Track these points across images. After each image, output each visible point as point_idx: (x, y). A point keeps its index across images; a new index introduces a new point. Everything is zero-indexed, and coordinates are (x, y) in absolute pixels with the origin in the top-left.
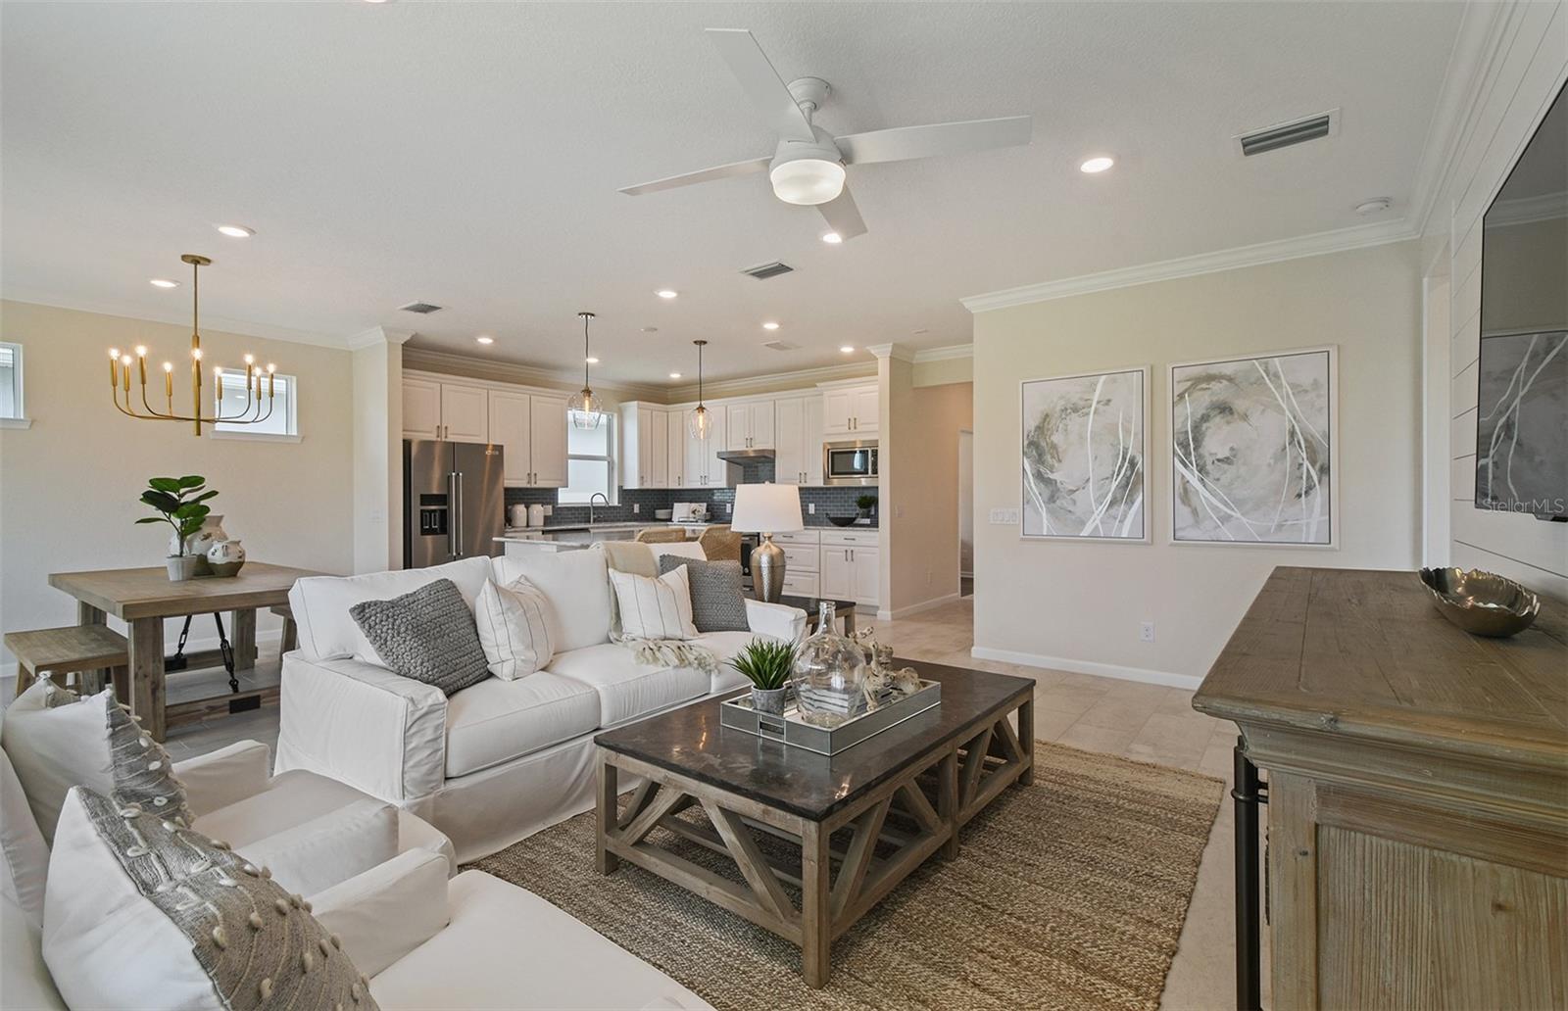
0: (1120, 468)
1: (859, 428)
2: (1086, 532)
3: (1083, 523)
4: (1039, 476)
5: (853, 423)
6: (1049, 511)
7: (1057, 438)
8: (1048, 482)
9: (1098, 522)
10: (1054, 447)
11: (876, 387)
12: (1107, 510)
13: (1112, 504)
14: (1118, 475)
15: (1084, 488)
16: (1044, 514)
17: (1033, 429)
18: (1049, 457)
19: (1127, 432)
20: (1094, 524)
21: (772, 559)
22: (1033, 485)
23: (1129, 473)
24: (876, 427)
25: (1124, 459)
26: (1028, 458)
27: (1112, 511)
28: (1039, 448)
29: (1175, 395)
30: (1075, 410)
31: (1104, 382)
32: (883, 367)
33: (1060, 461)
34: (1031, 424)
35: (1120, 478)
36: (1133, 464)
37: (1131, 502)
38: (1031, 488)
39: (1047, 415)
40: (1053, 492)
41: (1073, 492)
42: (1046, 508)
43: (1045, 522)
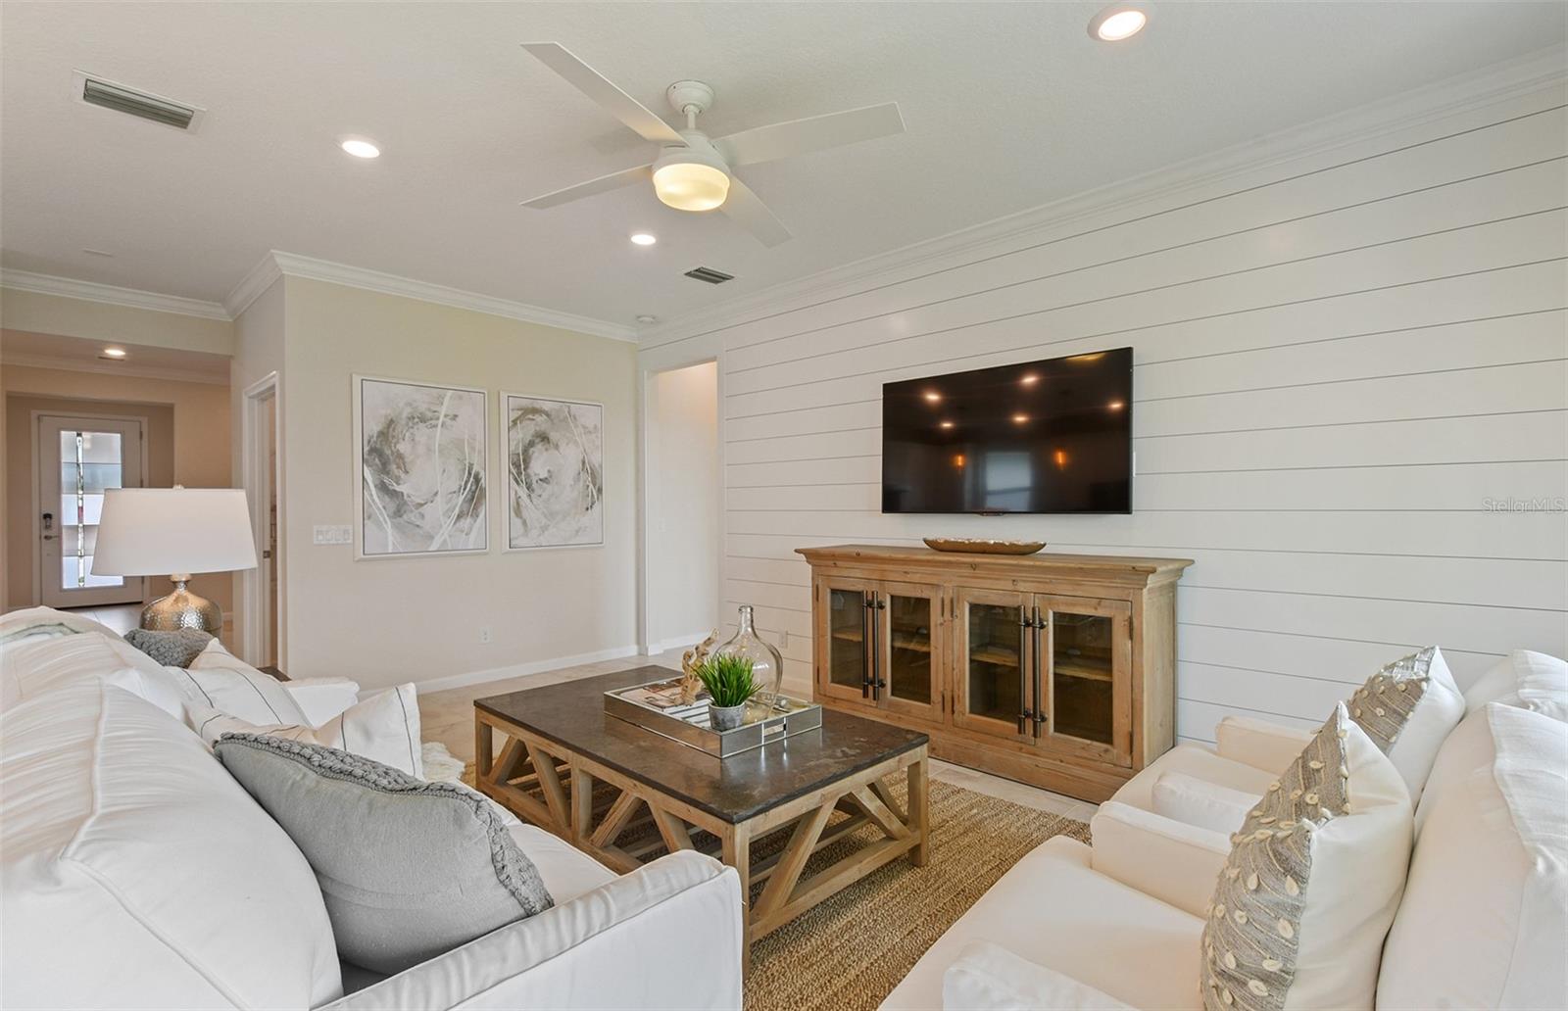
0: (466, 483)
2: (434, 546)
3: (431, 538)
4: (383, 488)
6: (394, 526)
7: (403, 448)
8: (393, 495)
9: (446, 535)
10: (400, 456)
12: (454, 524)
13: (459, 517)
14: (464, 490)
15: (432, 501)
16: (389, 530)
17: (375, 434)
18: (394, 467)
19: (471, 447)
20: (443, 538)
22: (375, 497)
23: (473, 487)
25: (470, 474)
26: (369, 466)
27: (460, 524)
28: (381, 456)
29: (510, 420)
30: (423, 420)
31: (451, 397)
33: (407, 472)
34: (374, 428)
35: (466, 493)
36: (477, 479)
37: (475, 516)
38: (373, 501)
39: (392, 421)
40: (399, 506)
41: (422, 505)
42: (392, 522)
43: (390, 539)
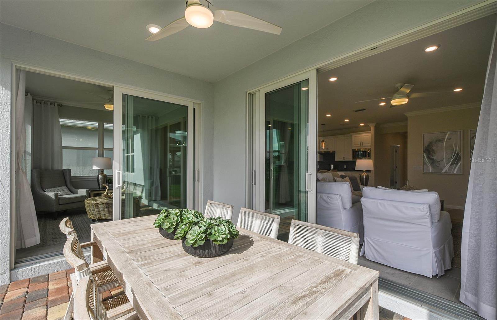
0: (454, 156)
1: (364, 145)
2: (443, 172)
3: (442, 169)
4: (428, 158)
5: (362, 144)
6: (431, 166)
7: (434, 148)
8: (431, 159)
9: (447, 169)
10: (433, 150)
11: (370, 134)
12: (450, 166)
13: (451, 164)
14: (453, 157)
15: (443, 160)
16: (430, 167)
17: (426, 146)
18: (431, 153)
19: (456, 146)
20: (446, 170)
21: (366, 176)
22: (427, 160)
23: (456, 157)
24: (370, 145)
25: (455, 153)
26: (425, 153)
27: (452, 166)
28: (429, 150)
29: (471, 137)
30: (440, 141)
31: (449, 134)
32: (372, 129)
33: (435, 154)
34: (426, 144)
35: (454, 158)
36: (458, 154)
37: (457, 164)
38: (426, 161)
39: (431, 142)
40: (433, 162)
41: (439, 161)
42: (431, 165)
43: (430, 169)
